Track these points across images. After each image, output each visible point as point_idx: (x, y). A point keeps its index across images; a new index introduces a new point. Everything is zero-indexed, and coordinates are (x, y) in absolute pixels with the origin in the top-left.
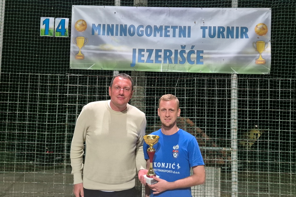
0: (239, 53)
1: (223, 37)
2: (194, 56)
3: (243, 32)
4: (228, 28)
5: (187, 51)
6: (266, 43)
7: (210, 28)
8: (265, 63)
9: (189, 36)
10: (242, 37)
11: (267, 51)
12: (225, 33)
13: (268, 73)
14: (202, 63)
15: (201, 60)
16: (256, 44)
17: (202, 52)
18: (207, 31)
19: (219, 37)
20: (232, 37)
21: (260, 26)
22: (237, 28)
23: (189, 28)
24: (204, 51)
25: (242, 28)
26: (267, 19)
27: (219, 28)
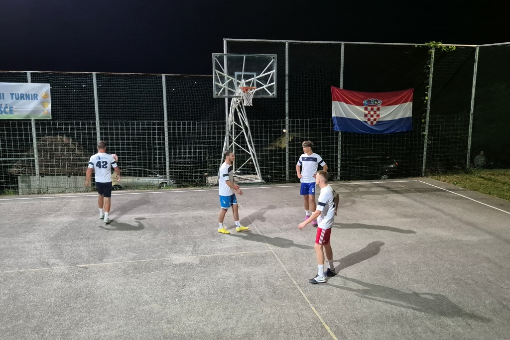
0: (35, 108)
1: (24, 99)
2: (7, 110)
3: (35, 96)
4: (26, 94)
5: (3, 107)
6: (49, 103)
7: (16, 94)
8: (48, 113)
9: (3, 99)
10: (35, 99)
11: (49, 107)
12: (25, 97)
13: (51, 118)
14: (13, 114)
15: (12, 112)
16: (43, 103)
17: (12, 107)
18: (14, 96)
19: (21, 99)
20: (29, 99)
21: (44, 94)
22: (32, 94)
23: (3, 94)
24: (14, 107)
25: (34, 94)
26: (48, 90)
27: (21, 94)
